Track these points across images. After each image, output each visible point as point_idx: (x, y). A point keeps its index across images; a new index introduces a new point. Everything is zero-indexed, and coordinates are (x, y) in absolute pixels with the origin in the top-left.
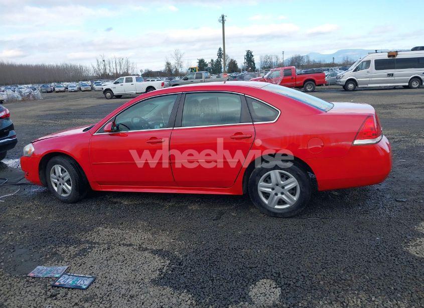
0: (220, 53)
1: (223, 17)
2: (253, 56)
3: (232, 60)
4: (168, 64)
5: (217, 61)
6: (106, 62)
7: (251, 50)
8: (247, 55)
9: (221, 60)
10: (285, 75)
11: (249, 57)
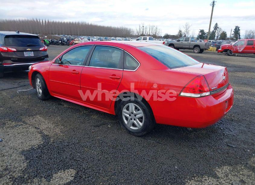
0: (216, 27)
1: (214, 2)
2: (239, 30)
3: (224, 32)
4: (180, 31)
5: (213, 31)
6: (144, 28)
7: (239, 26)
8: (236, 29)
9: (215, 32)
10: (248, 44)
11: (237, 31)
